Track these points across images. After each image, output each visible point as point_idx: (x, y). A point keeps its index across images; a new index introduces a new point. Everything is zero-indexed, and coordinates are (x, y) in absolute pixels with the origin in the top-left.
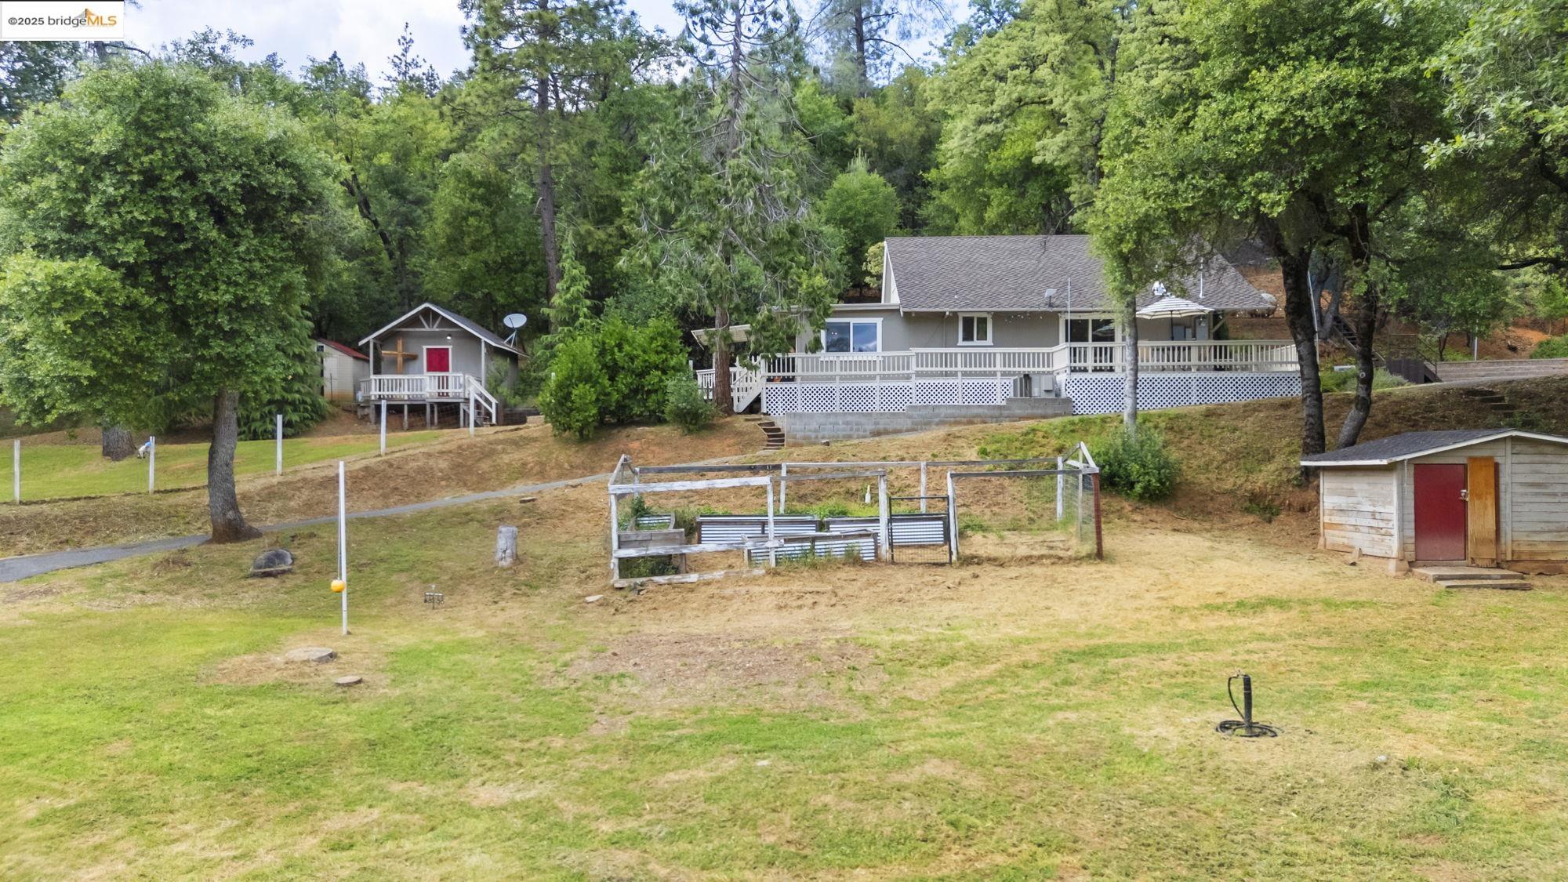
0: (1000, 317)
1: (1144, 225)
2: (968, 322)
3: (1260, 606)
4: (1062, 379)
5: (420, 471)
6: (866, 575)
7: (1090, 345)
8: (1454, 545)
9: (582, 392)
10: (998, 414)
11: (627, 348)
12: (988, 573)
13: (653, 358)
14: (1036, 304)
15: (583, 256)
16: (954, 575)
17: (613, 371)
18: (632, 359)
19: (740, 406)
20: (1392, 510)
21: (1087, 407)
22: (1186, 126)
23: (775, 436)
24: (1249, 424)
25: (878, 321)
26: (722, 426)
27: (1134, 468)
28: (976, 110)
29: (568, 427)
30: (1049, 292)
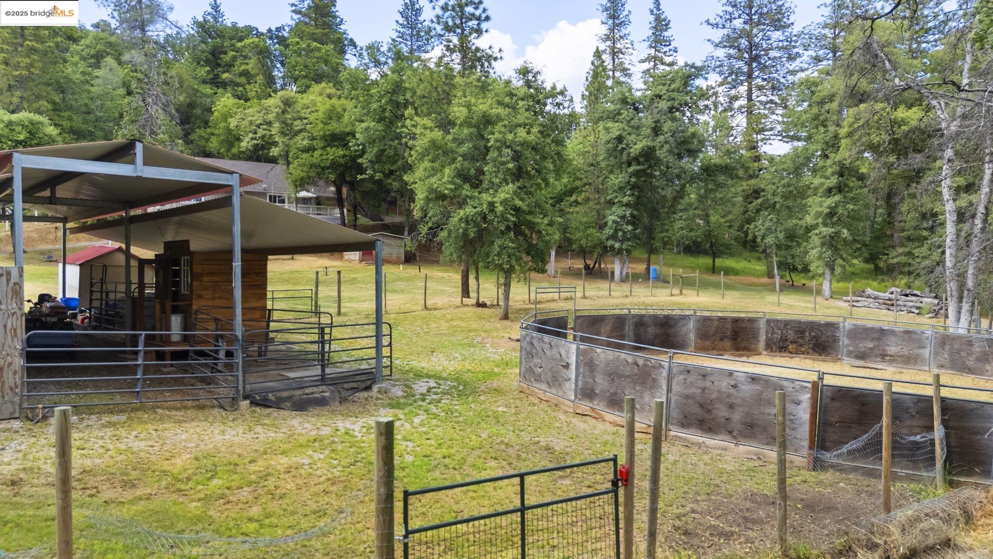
14: (259, 189)
22: (312, 156)
30: (265, 186)
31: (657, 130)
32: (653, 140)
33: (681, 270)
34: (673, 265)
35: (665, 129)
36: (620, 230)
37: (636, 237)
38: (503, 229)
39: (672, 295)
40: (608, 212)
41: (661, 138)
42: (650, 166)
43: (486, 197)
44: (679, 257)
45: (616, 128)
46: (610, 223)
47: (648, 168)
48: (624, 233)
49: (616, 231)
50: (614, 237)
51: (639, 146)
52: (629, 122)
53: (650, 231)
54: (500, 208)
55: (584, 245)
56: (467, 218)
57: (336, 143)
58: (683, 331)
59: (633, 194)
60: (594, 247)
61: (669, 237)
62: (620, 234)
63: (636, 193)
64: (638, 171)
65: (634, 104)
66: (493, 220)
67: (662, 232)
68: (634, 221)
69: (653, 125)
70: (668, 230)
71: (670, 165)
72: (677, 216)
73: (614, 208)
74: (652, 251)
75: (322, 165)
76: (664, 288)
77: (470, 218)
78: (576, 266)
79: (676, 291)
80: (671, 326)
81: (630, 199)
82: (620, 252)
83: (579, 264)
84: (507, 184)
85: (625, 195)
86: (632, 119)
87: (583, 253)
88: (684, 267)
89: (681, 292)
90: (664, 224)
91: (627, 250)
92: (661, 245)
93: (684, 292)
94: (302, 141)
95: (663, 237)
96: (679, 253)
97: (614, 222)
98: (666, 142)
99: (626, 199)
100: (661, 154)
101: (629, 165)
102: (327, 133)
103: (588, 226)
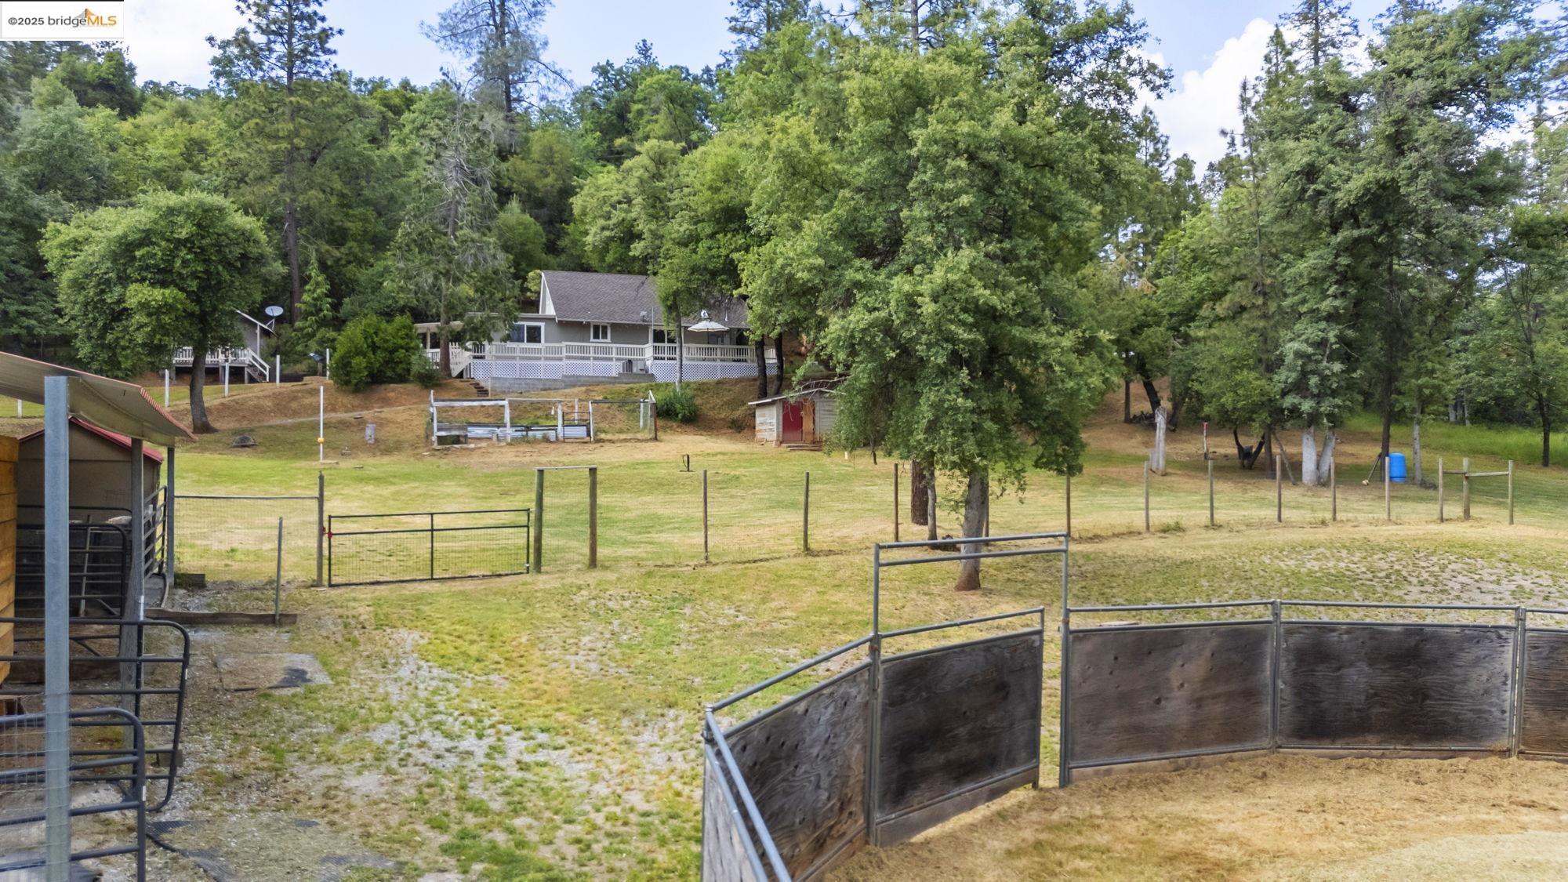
0: (615, 327)
1: (676, 294)
2: (596, 328)
3: (716, 455)
4: (649, 363)
5: (256, 407)
6: (552, 446)
7: (666, 344)
8: (797, 435)
9: (358, 362)
10: (613, 380)
11: (381, 335)
12: (607, 446)
13: (400, 342)
14: (634, 319)
15: (323, 267)
16: (592, 446)
17: (374, 347)
18: (386, 341)
19: (455, 373)
20: (774, 421)
21: (660, 379)
22: (694, 251)
23: (482, 392)
24: (737, 388)
25: (542, 325)
26: (446, 385)
27: (678, 406)
28: (601, 222)
29: (347, 383)
30: (643, 313)
31: (1398, 141)
32: (1391, 166)
33: (1465, 461)
34: (1446, 448)
35: (1422, 134)
36: (1313, 372)
37: (1351, 386)
38: (940, 361)
39: (1442, 520)
40: (1284, 334)
41: (1412, 158)
42: (1385, 228)
43: (901, 284)
44: (1460, 430)
45: (1299, 152)
46: (1289, 358)
47: (1381, 233)
48: (1324, 378)
49: (1304, 374)
50: (1299, 387)
51: (1357, 184)
52: (1333, 134)
53: (1390, 377)
54: (928, 308)
55: (1230, 407)
56: (852, 337)
57: (732, 226)
58: (1478, 679)
59: (1343, 294)
60: (1254, 409)
61: (1438, 388)
62: (1314, 380)
63: (1353, 291)
64: (1357, 241)
65: (1346, 96)
66: (915, 340)
67: (1418, 374)
68: (1348, 353)
69: (1391, 130)
70: (1433, 371)
71: (1435, 219)
72: (1455, 343)
73: (1298, 327)
74: (1394, 417)
75: (710, 267)
76: (1421, 500)
77: (858, 335)
78: (1222, 451)
79: (1454, 510)
80: (1431, 664)
81: (1337, 303)
82: (1313, 419)
83: (1226, 447)
84: (958, 248)
85: (1325, 297)
86: (1341, 127)
87: (1229, 422)
88: (1473, 452)
89: (1467, 512)
90: (1422, 359)
91: (1331, 416)
92: (1415, 403)
93: (1475, 511)
94: (679, 227)
95: (1420, 388)
96: (1461, 422)
97: (1298, 354)
98: (1425, 166)
99: (1326, 305)
100: (1416, 194)
101: (1335, 228)
102: (717, 207)
103: (1238, 364)
